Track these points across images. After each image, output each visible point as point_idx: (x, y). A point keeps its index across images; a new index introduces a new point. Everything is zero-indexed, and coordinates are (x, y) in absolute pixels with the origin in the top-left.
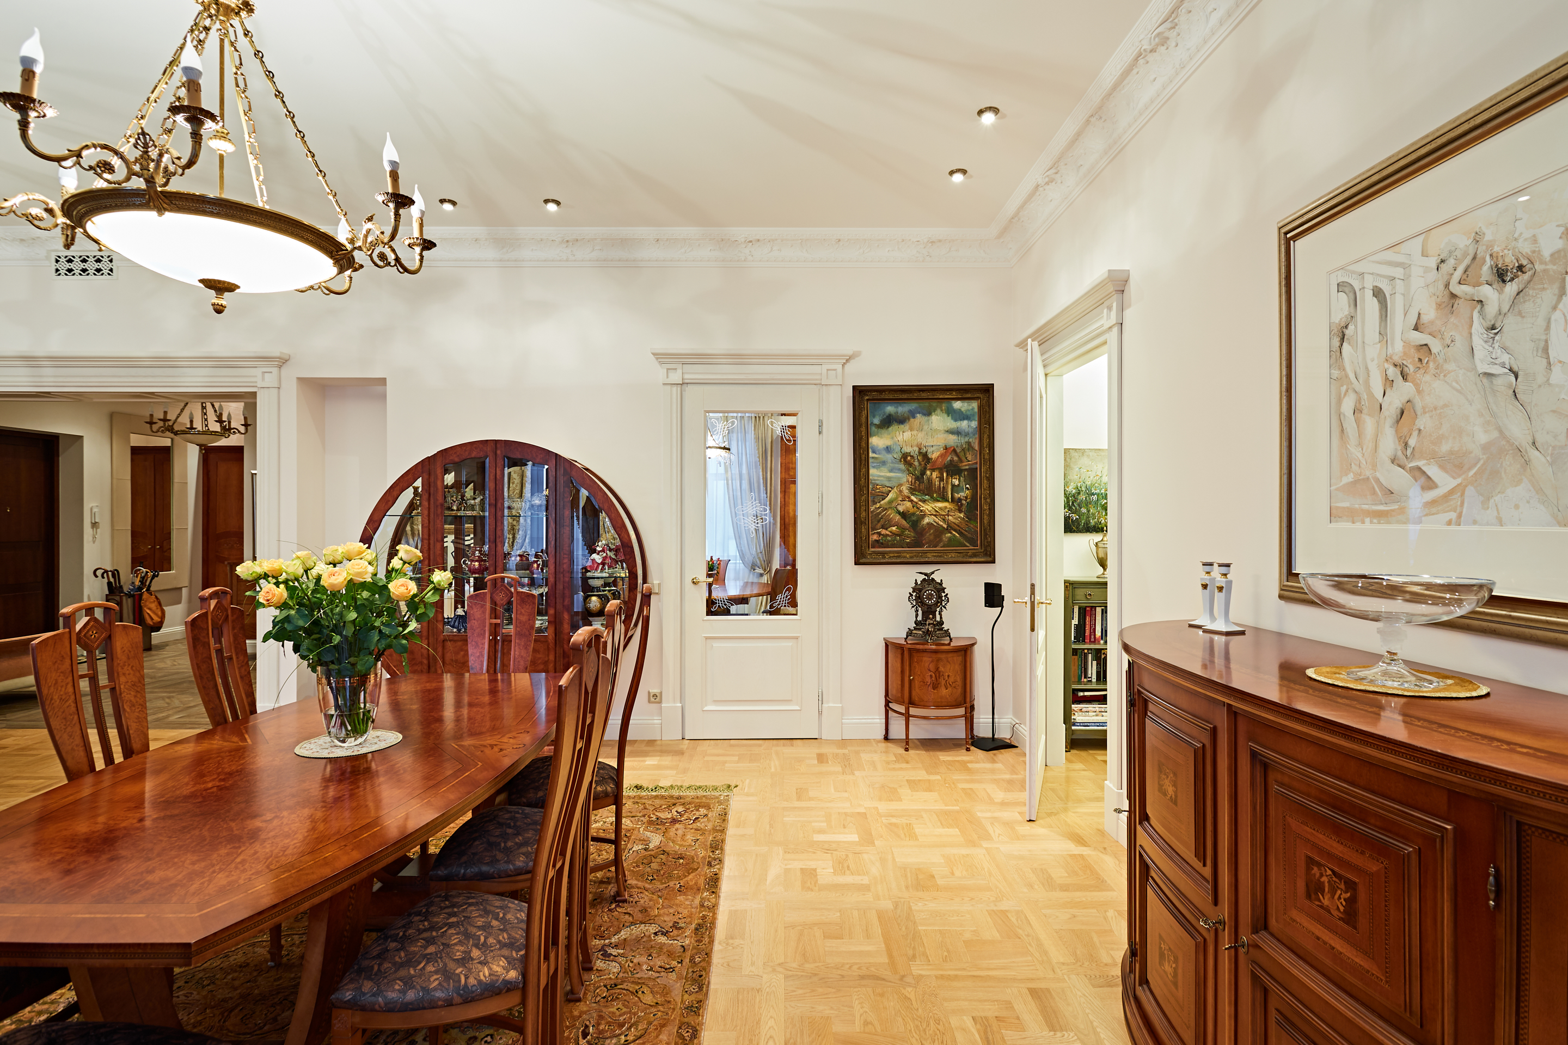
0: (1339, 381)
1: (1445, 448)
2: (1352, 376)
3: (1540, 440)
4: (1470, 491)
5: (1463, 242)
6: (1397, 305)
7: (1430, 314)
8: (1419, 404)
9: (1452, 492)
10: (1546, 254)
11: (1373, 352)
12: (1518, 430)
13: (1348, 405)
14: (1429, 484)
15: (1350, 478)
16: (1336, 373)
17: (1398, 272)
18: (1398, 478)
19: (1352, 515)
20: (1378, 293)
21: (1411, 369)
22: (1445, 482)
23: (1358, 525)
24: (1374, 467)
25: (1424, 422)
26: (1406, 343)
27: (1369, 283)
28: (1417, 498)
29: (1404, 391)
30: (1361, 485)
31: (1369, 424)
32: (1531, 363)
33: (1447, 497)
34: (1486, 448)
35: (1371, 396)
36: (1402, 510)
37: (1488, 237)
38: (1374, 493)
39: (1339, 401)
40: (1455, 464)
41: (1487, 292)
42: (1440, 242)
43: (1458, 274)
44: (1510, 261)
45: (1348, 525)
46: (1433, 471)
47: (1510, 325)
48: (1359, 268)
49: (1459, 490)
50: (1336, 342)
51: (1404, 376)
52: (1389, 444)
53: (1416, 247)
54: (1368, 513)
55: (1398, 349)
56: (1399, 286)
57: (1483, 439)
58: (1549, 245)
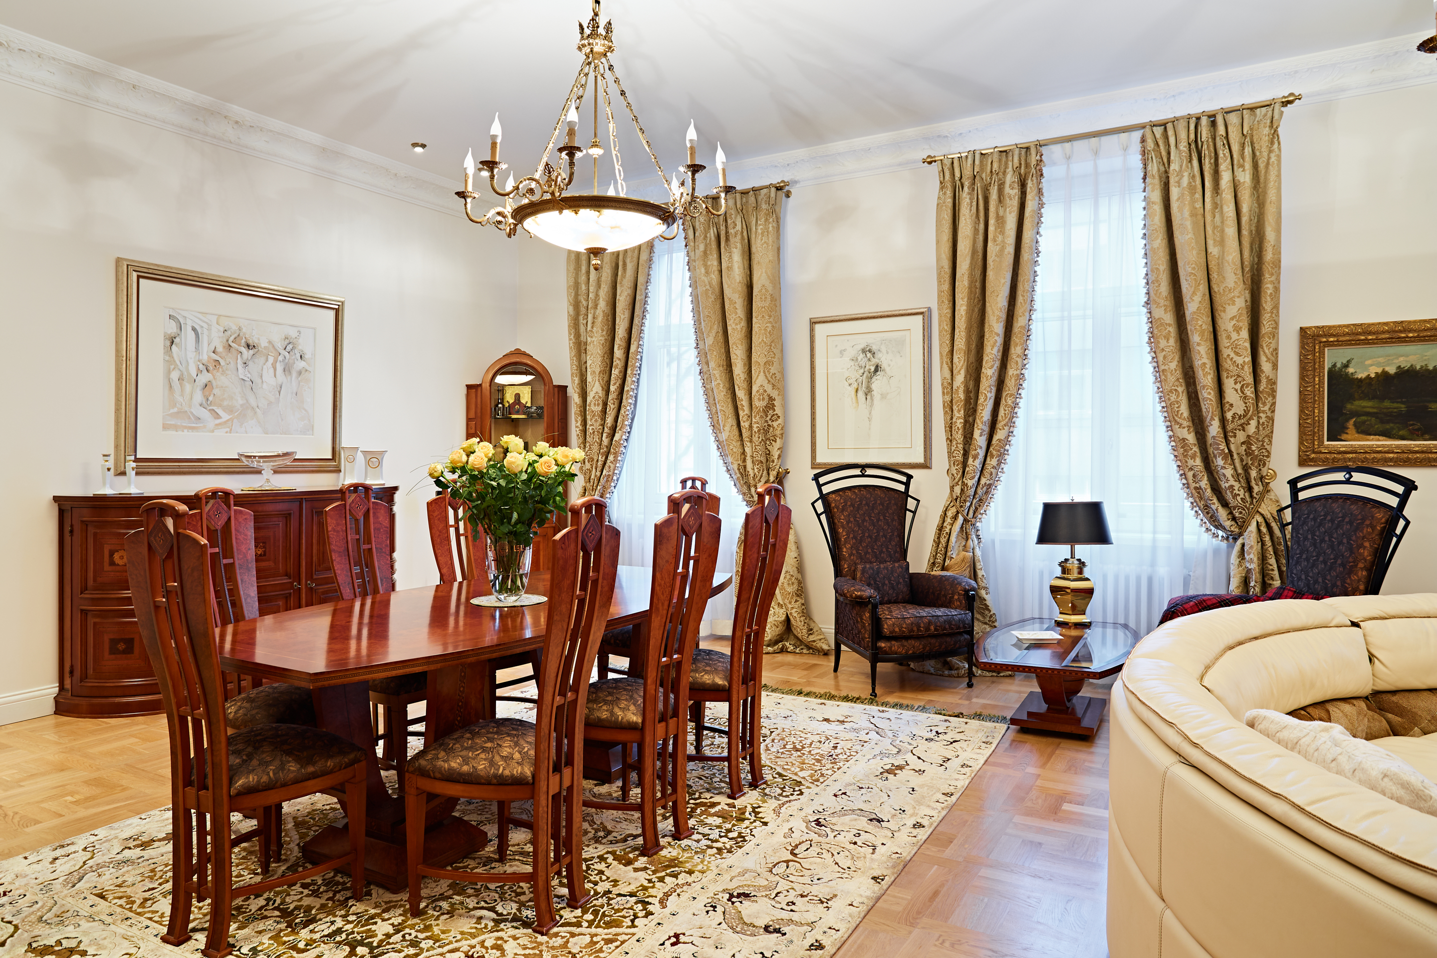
0: (170, 363)
1: (225, 403)
2: (178, 363)
3: (260, 405)
4: (235, 421)
5: (234, 328)
6: (204, 339)
7: (220, 349)
8: (214, 384)
9: (228, 421)
10: (263, 346)
11: (191, 355)
12: (253, 402)
13: (175, 375)
14: (217, 416)
15: (175, 410)
16: (167, 358)
17: (205, 325)
18: (204, 414)
19: (176, 428)
20: (194, 329)
21: (211, 368)
22: (225, 416)
23: (180, 433)
25: (215, 391)
26: (209, 357)
27: (190, 324)
28: (211, 422)
29: (205, 378)
30: (181, 414)
31: (188, 387)
32: (257, 380)
33: (225, 422)
34: (242, 405)
35: (189, 375)
37: (244, 330)
38: (190, 418)
39: (169, 372)
40: (230, 410)
41: (244, 350)
42: (226, 323)
43: (232, 339)
44: (251, 342)
45: (174, 433)
46: (220, 411)
47: (250, 363)
48: (184, 313)
49: (231, 420)
50: (168, 343)
51: (208, 371)
52: (198, 397)
53: (214, 319)
54: (186, 427)
55: (205, 358)
56: (205, 331)
57: (241, 402)
58: (263, 343)
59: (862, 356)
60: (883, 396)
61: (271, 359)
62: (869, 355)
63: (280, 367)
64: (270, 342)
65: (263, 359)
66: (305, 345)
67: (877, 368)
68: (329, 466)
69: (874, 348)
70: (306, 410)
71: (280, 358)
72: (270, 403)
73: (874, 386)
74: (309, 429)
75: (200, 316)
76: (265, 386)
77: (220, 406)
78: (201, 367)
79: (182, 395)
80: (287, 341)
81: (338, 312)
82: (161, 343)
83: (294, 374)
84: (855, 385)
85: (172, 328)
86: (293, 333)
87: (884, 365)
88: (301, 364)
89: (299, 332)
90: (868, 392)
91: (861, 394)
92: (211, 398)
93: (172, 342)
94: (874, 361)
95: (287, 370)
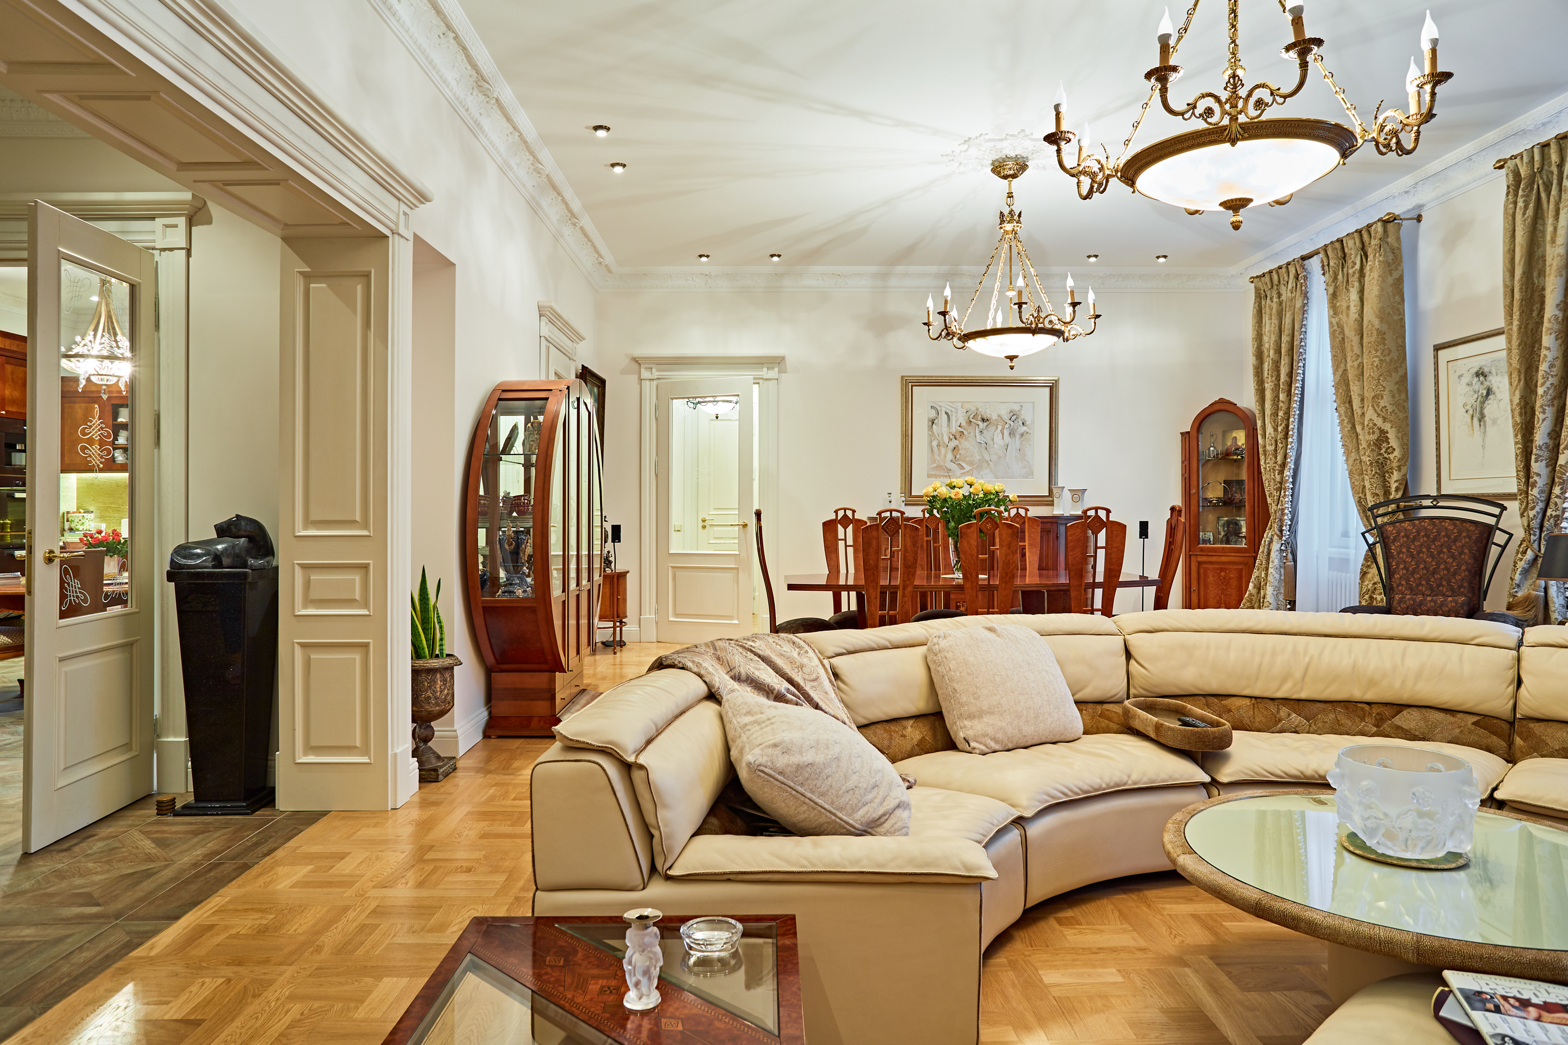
0: (932, 436)
1: (968, 459)
2: (937, 435)
3: (992, 459)
4: (974, 470)
5: (973, 409)
6: (953, 419)
7: (964, 424)
8: (960, 447)
9: (969, 470)
10: (994, 419)
11: (945, 430)
12: (987, 457)
13: (935, 443)
14: (962, 468)
15: (935, 465)
16: (930, 433)
17: (954, 410)
18: (953, 466)
19: (936, 476)
20: (946, 413)
21: (958, 437)
22: (967, 468)
24: (944, 462)
25: (961, 452)
26: (956, 430)
27: (944, 410)
28: (958, 472)
29: (954, 443)
30: (939, 467)
31: (943, 450)
32: (989, 442)
33: (968, 472)
34: (979, 460)
35: (944, 442)
36: (954, 475)
37: (980, 410)
38: (944, 469)
39: (931, 442)
40: (971, 463)
41: (980, 423)
42: (967, 406)
43: (972, 416)
44: (985, 417)
46: (964, 465)
47: (985, 432)
48: (940, 404)
49: (972, 470)
50: (931, 424)
51: (956, 439)
52: (950, 456)
53: (959, 405)
54: (942, 476)
55: (953, 431)
56: (954, 414)
57: (978, 458)
58: (994, 417)
59: (1476, 379)
60: (1494, 422)
61: (1000, 428)
62: (1482, 378)
63: (1006, 432)
64: (999, 416)
65: (994, 428)
66: (1026, 415)
67: (1489, 391)
68: (1047, 501)
69: (1486, 370)
70: (1027, 461)
71: (1007, 426)
72: (999, 458)
73: (1486, 411)
74: (1030, 474)
75: (950, 404)
76: (995, 445)
77: (964, 461)
78: (951, 436)
79: (939, 455)
80: (1012, 414)
81: (1053, 389)
82: (926, 424)
83: (1018, 436)
84: (1471, 412)
85: (933, 414)
86: (1016, 408)
87: (1495, 389)
88: (1024, 429)
89: (1021, 406)
90: (1482, 418)
91: (1476, 421)
92: (958, 457)
93: (933, 423)
94: (1486, 384)
95: (1012, 434)
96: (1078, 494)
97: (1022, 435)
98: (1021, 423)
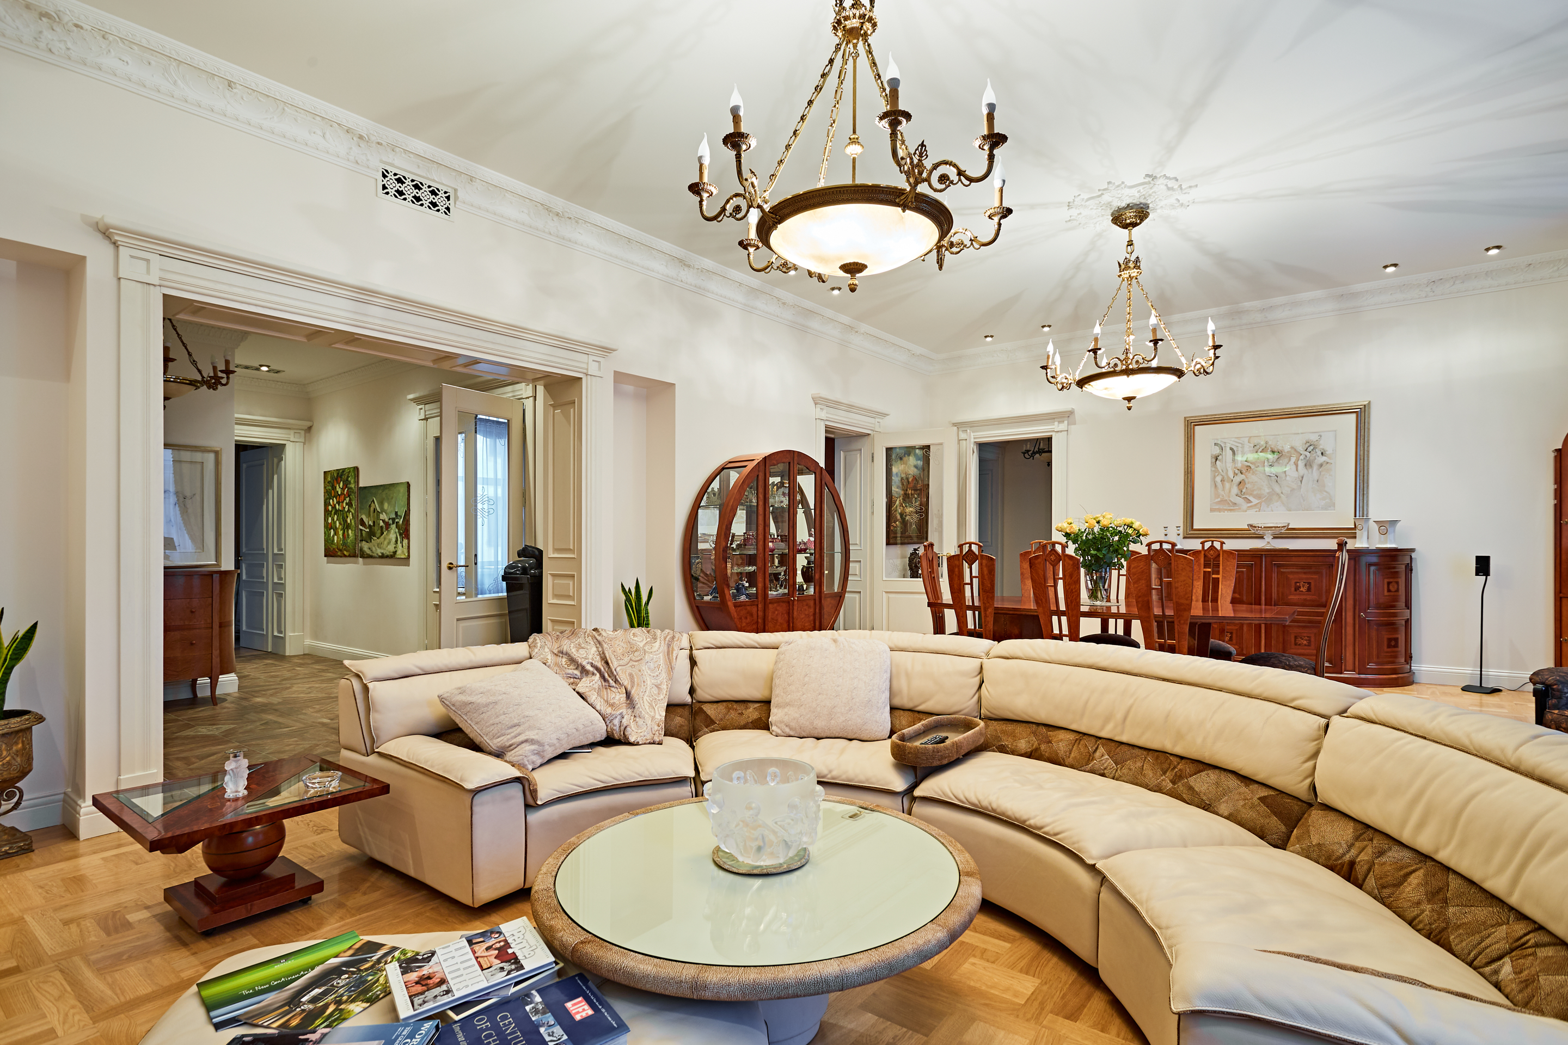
0: (1215, 472)
1: (1255, 493)
2: (1221, 471)
3: (1283, 492)
4: (1263, 504)
5: (1263, 442)
6: (1239, 454)
7: (1251, 458)
8: (1246, 480)
9: (1257, 504)
10: (1286, 451)
11: (1230, 465)
12: (1277, 489)
13: (1218, 479)
14: (1249, 501)
15: (1219, 500)
16: (1213, 469)
17: (1240, 445)
18: (1239, 500)
19: (1219, 510)
20: (1231, 449)
21: (1244, 471)
22: (1255, 501)
23: (1222, 513)
24: (1229, 497)
25: (1247, 486)
26: (1243, 465)
27: (1228, 446)
28: (1245, 505)
29: (1240, 478)
30: (1223, 501)
31: (1227, 485)
32: (1281, 475)
33: (1255, 505)
34: (1268, 493)
35: (1228, 477)
36: (1240, 509)
37: (1270, 443)
38: (1229, 504)
39: (1215, 477)
40: (1258, 497)
41: (1270, 456)
42: (1255, 441)
43: (1260, 450)
44: (1276, 450)
45: (1218, 513)
46: (1251, 498)
47: (1276, 465)
48: (1224, 440)
49: (1260, 503)
50: (1214, 460)
51: (1241, 473)
52: (1235, 490)
53: (1246, 440)
54: (1226, 510)
55: (1239, 465)
56: (1240, 449)
57: (1267, 491)
58: (1287, 448)
61: (1293, 459)
63: (1301, 464)
64: (1292, 448)
65: (1286, 460)
66: (1327, 444)
68: (1350, 533)
70: (1327, 492)
71: (1302, 457)
72: (1293, 490)
74: (1331, 505)
75: (1236, 440)
76: (1288, 478)
77: (1251, 494)
78: (1237, 471)
79: (1223, 490)
80: (1308, 444)
81: (1362, 415)
82: (1208, 460)
83: (1315, 467)
85: (1217, 451)
86: (1314, 438)
88: (1324, 459)
89: (1320, 436)
92: (1244, 491)
93: (1217, 459)
95: (1308, 465)
96: (1386, 526)
97: (1321, 465)
98: (1319, 453)
